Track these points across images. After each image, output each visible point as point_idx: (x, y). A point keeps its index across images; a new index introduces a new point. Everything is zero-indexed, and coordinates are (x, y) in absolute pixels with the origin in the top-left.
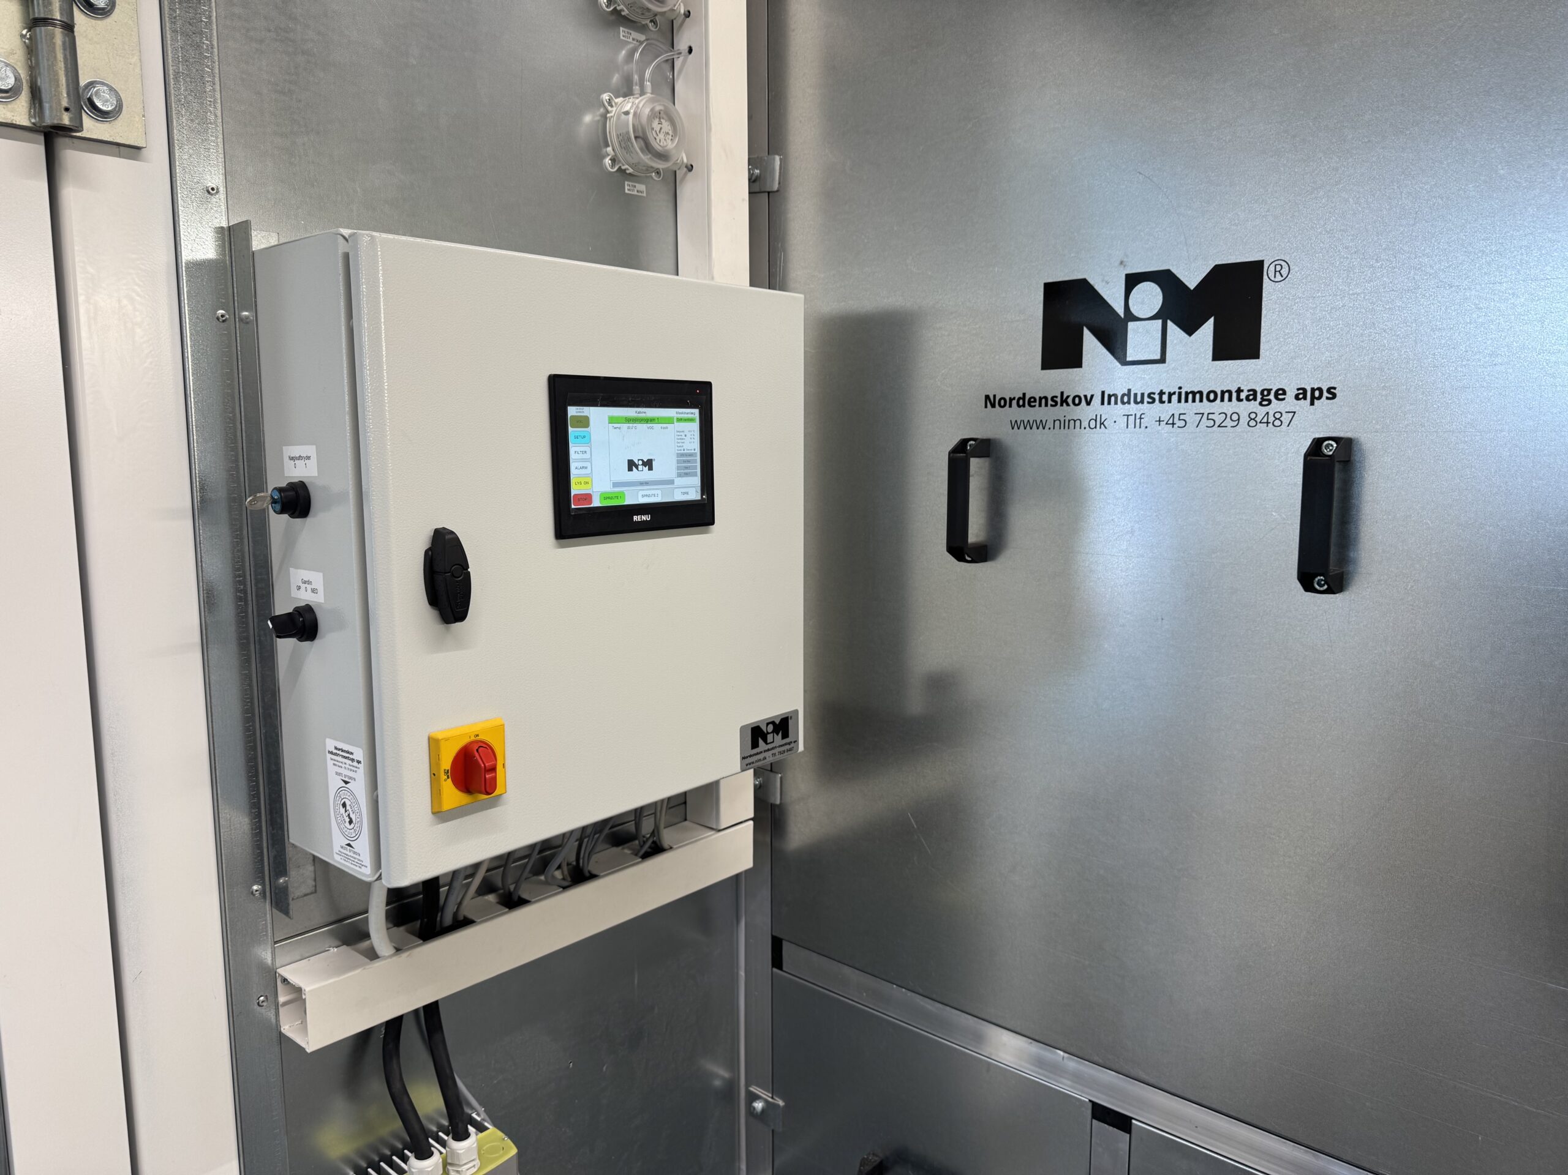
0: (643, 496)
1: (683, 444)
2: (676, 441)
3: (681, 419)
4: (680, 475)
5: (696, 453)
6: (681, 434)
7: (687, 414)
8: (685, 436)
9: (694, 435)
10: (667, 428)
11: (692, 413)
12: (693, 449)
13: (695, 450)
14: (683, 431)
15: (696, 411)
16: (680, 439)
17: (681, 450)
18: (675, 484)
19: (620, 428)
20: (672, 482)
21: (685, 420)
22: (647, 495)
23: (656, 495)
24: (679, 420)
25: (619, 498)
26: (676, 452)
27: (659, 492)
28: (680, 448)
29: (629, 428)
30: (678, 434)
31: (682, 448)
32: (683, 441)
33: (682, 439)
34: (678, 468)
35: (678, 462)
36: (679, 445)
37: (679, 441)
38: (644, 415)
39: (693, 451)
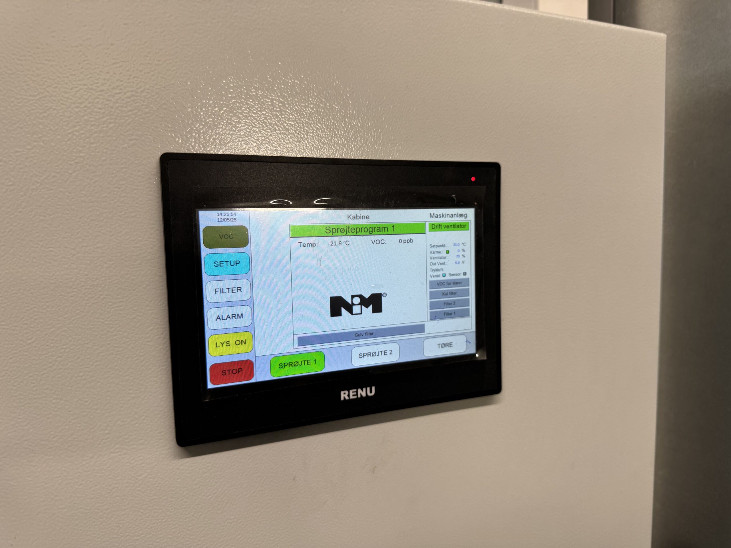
0: (362, 356)
1: (442, 266)
2: (429, 261)
3: (440, 226)
4: (434, 317)
5: (468, 279)
6: (438, 249)
7: (452, 216)
8: (448, 252)
9: (464, 250)
10: (411, 241)
11: (461, 215)
12: (462, 273)
13: (465, 274)
14: (443, 246)
15: (470, 213)
16: (437, 258)
17: (438, 276)
18: (426, 332)
19: (313, 245)
20: (420, 328)
21: (448, 227)
22: (369, 354)
23: (388, 352)
24: (436, 227)
25: (312, 362)
26: (430, 279)
27: (395, 347)
28: (436, 273)
29: (333, 243)
30: (434, 249)
31: (441, 273)
32: (442, 261)
33: (441, 258)
34: (432, 306)
35: (432, 295)
36: (434, 268)
37: (434, 261)
38: (364, 221)
39: (462, 277)
